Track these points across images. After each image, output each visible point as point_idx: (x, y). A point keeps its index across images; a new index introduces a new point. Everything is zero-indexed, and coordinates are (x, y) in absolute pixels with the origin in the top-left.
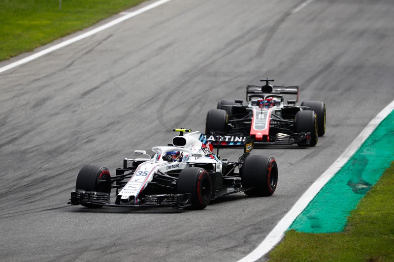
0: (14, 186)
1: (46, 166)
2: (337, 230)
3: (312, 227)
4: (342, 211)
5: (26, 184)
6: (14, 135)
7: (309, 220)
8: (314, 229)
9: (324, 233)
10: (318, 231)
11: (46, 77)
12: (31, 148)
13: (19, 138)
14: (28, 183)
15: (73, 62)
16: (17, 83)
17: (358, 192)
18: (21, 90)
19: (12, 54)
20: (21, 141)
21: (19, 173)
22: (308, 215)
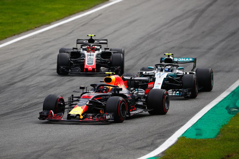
0: (17, 108)
1: (40, 95)
2: (211, 137)
3: (196, 135)
4: (218, 125)
5: (24, 107)
6: (25, 76)
7: (195, 131)
8: (197, 136)
9: (203, 139)
10: (199, 138)
11: (54, 40)
12: (33, 84)
13: (28, 78)
14: (26, 106)
15: (73, 31)
16: (35, 44)
17: (231, 113)
18: (37, 48)
19: (36, 26)
20: (28, 80)
21: (22, 100)
22: (195, 127)
